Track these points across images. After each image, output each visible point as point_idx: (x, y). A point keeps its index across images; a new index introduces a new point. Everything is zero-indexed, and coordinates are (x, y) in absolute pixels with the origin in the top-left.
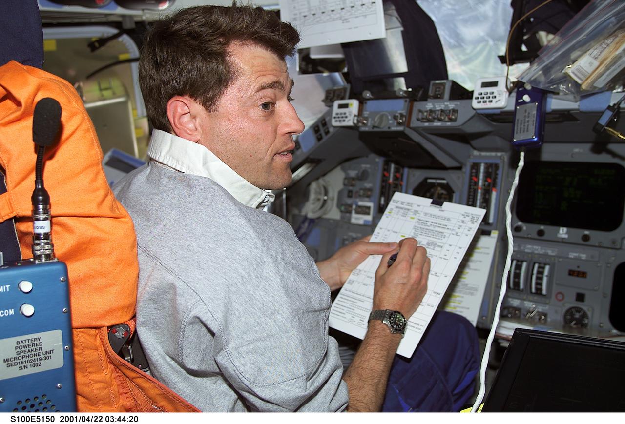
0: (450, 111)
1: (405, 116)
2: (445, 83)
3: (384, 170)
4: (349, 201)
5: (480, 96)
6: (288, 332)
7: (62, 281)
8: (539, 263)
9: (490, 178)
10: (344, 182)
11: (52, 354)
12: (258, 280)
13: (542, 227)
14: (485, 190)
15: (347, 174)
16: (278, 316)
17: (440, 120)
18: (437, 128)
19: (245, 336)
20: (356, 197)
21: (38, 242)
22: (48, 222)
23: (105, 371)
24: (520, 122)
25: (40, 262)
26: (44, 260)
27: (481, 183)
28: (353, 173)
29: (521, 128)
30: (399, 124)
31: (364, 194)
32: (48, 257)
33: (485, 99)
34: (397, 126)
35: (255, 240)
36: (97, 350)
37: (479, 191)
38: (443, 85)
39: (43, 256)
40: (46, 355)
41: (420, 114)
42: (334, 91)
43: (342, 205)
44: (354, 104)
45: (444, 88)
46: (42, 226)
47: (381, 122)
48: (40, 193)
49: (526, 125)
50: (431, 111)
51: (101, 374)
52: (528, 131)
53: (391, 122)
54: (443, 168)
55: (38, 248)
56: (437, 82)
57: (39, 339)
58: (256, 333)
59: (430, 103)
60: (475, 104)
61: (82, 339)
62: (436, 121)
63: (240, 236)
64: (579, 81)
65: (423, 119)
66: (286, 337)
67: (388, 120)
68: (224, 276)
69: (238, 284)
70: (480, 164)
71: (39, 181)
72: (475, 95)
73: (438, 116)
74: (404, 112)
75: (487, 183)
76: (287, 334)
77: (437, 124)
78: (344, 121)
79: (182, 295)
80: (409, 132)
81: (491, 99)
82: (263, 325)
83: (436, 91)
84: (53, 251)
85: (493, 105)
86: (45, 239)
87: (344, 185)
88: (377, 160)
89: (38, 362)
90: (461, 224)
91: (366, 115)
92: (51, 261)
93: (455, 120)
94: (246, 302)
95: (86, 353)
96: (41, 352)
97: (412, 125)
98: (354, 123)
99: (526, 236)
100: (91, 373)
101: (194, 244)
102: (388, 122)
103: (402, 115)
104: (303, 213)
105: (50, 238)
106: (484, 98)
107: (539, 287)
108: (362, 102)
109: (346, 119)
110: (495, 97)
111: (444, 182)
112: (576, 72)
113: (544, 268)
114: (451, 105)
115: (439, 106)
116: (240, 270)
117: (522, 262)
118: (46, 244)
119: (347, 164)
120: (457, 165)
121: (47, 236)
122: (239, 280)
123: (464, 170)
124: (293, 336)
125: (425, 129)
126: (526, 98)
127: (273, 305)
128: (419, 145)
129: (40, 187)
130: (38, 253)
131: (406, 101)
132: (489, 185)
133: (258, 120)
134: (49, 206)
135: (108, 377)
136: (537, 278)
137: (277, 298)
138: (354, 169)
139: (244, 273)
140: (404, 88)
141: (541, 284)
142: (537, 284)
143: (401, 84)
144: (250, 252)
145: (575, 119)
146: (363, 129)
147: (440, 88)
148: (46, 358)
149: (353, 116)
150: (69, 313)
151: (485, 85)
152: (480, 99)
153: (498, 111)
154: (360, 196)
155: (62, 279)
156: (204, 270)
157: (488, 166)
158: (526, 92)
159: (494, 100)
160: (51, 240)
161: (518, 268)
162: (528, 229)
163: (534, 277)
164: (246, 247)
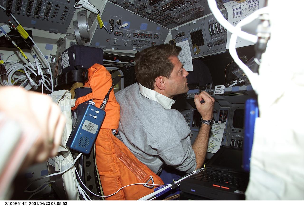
2: (210, 84)
3: (194, 113)
8: (239, 140)
9: (226, 115)
13: (240, 129)
14: (224, 119)
27: (223, 117)
31: (188, 121)
37: (222, 119)
40: (93, 129)
45: (210, 86)
47: (192, 96)
56: (208, 84)
57: (94, 125)
70: (223, 111)
72: (215, 90)
79: (149, 137)
95: (105, 136)
99: (236, 132)
101: (152, 121)
113: (241, 142)
114: (212, 90)
115: (208, 91)
116: (165, 130)
117: (234, 140)
120: (216, 111)
123: (218, 113)
131: (199, 90)
132: (225, 117)
142: (239, 146)
145: (247, 94)
146: (187, 98)
150: (102, 123)
157: (225, 111)
161: (233, 142)
162: (236, 130)
163: (238, 144)
164: (167, 123)
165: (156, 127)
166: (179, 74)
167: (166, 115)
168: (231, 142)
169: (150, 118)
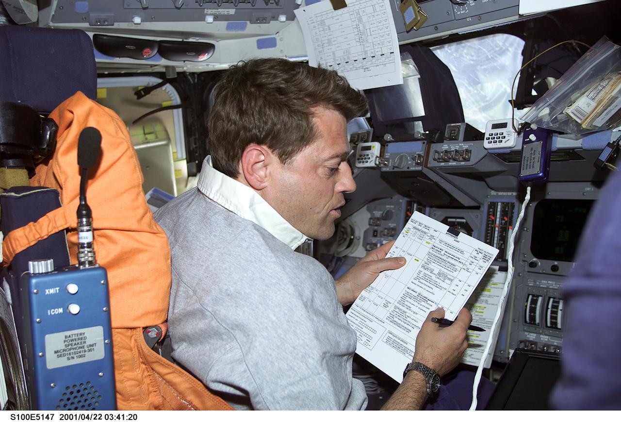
0: (463, 151)
1: (423, 157)
2: (459, 126)
3: (408, 210)
4: (374, 240)
5: (491, 137)
6: (319, 374)
7: (103, 284)
8: (554, 298)
9: (507, 217)
10: (370, 222)
11: (94, 347)
12: (288, 324)
13: (556, 263)
14: (501, 228)
15: (372, 214)
16: (309, 359)
17: (455, 160)
18: (453, 167)
19: (279, 381)
20: (381, 237)
21: (82, 250)
22: (90, 233)
23: (137, 370)
24: (526, 158)
25: (84, 268)
26: (87, 266)
27: (498, 222)
28: (378, 214)
29: (527, 165)
30: (417, 164)
31: (388, 234)
32: (90, 263)
33: (496, 139)
34: (415, 166)
35: (288, 286)
36: (131, 350)
37: (497, 229)
38: (458, 127)
39: (87, 262)
40: (90, 348)
41: (437, 154)
42: (358, 135)
43: (368, 244)
44: (376, 147)
45: (459, 130)
46: (85, 237)
47: (400, 163)
48: (84, 208)
49: (532, 161)
50: (446, 152)
51: (134, 372)
52: (533, 167)
53: (409, 162)
54: (462, 207)
55: (82, 255)
56: (452, 125)
57: (84, 334)
58: (290, 377)
59: (446, 144)
60: (486, 144)
61: (119, 339)
62: (451, 160)
63: (274, 281)
64: (579, 121)
65: (439, 159)
66: (319, 379)
67: (408, 161)
68: (256, 322)
69: (269, 328)
70: (498, 203)
71: (83, 197)
72: (487, 136)
73: (452, 156)
74: (422, 153)
75: (503, 222)
76: (319, 376)
77: (452, 163)
78: (367, 162)
80: (426, 171)
81: (501, 139)
82: (296, 369)
83: (451, 133)
84: (95, 258)
85: (503, 145)
86: (88, 247)
87: (370, 225)
88: (401, 201)
89: (83, 354)
90: (473, 260)
91: (387, 157)
92: (93, 267)
93: (468, 160)
94: (278, 346)
95: (122, 352)
96: (85, 345)
97: (429, 165)
98: (376, 164)
99: (541, 272)
100: (125, 371)
101: (232, 289)
102: (407, 162)
103: (419, 156)
104: (331, 253)
105: (92, 247)
106: (494, 138)
107: (554, 321)
108: (384, 145)
109: (369, 161)
110: (505, 137)
111: (464, 221)
112: (575, 112)
113: (558, 302)
114: (465, 146)
115: (453, 146)
117: (538, 296)
118: (89, 252)
119: (372, 205)
120: (474, 204)
121: (90, 245)
122: (270, 325)
123: (482, 209)
124: (324, 377)
125: (441, 168)
126: (532, 137)
127: (304, 348)
128: (437, 184)
129: (84, 203)
130: (83, 260)
131: (424, 143)
132: (505, 224)
133: (323, 178)
134: (91, 219)
135: (140, 376)
136: (552, 312)
137: (307, 341)
138: (380, 210)
139: (274, 318)
140: (422, 132)
141: (556, 318)
142: (552, 318)
143: (419, 127)
144: (282, 298)
145: (581, 158)
146: (384, 169)
147: (455, 130)
148: (90, 351)
149: (375, 157)
150: (109, 312)
151: (495, 126)
152: (490, 140)
153: (508, 151)
154: (384, 235)
155: (102, 282)
156: (239, 315)
157: (505, 205)
158: (532, 132)
159: (504, 140)
160: (93, 249)
161: (534, 302)
162: (543, 264)
163: (549, 311)
164: (278, 293)
165: (246, 308)
166: (320, 171)
167: (278, 268)
168: (527, 301)
169: (227, 283)
